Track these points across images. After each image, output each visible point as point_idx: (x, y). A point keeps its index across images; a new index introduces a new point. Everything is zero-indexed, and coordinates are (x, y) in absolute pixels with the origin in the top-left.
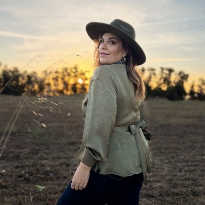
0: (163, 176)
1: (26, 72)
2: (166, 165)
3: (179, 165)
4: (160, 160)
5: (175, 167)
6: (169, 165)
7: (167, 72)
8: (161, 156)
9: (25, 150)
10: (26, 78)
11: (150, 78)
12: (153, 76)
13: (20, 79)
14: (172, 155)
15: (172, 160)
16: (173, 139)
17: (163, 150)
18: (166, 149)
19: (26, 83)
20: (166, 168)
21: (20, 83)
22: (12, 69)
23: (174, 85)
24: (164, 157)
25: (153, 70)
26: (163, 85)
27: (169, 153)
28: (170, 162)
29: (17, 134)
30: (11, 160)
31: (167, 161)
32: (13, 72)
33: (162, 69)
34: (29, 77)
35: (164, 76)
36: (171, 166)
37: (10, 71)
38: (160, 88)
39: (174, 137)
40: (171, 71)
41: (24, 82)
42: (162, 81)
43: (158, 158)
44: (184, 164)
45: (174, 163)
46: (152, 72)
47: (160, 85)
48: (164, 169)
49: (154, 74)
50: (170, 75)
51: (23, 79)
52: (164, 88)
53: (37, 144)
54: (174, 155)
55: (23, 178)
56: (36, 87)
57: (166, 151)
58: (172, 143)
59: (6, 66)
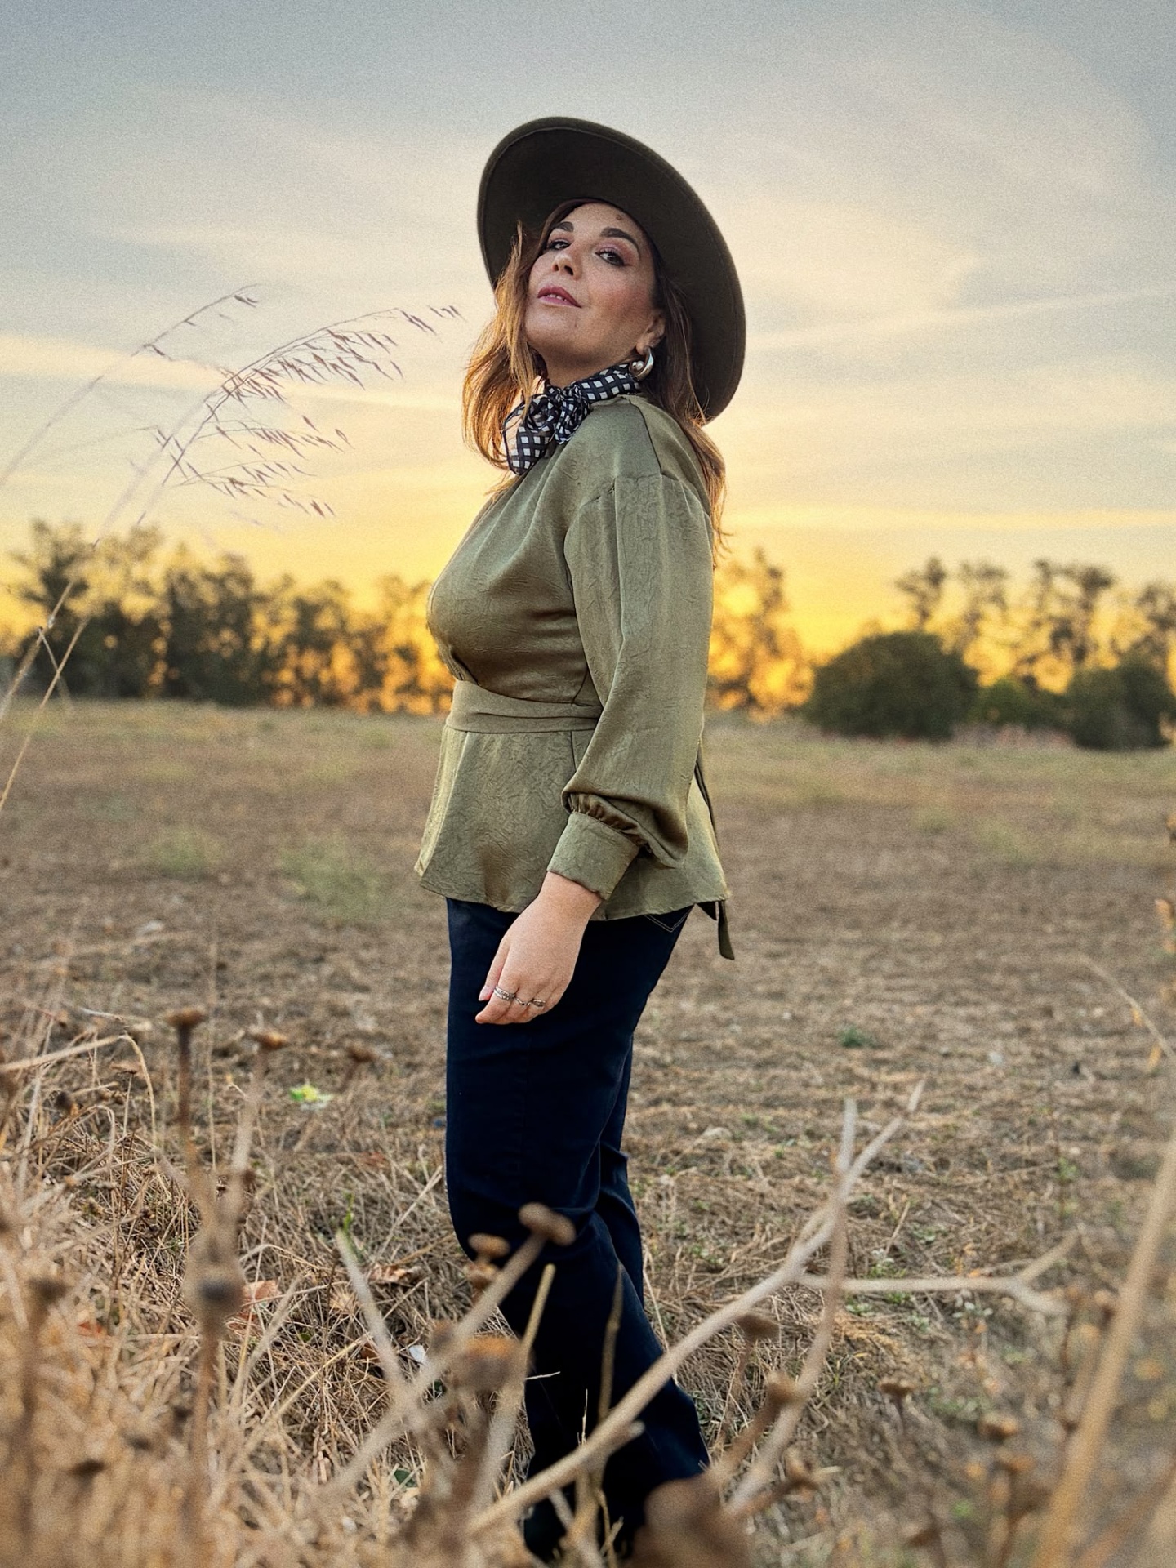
0: (971, 1088)
1: (288, 581)
2: (999, 1043)
3: (1072, 1046)
4: (971, 1020)
5: (1047, 1052)
6: (1015, 1044)
7: (1072, 589)
8: (977, 1004)
9: (258, 945)
10: (289, 614)
11: (973, 618)
12: (991, 611)
13: (260, 620)
14: (1040, 1001)
15: (1037, 1024)
16: (1064, 932)
17: (996, 979)
18: (1011, 970)
19: (289, 638)
20: (995, 1056)
21: (257, 644)
22: (217, 568)
23: (1110, 662)
24: (994, 1008)
25: (990, 574)
26: (1049, 661)
27: (1030, 991)
28: (1024, 1031)
29: (225, 879)
30: (185, 985)
31: (1008, 1027)
32: (219, 582)
33: (1045, 570)
34: (307, 611)
35: (1056, 608)
36: (1026, 1050)
37: (208, 577)
38: (1030, 681)
39: (1071, 923)
40: (1094, 582)
41: (277, 634)
42: (1042, 640)
43: (962, 1012)
44: (1101, 1043)
45: (1043, 1038)
46: (989, 588)
47: (1032, 660)
48: (984, 1059)
49: (998, 599)
50: (1087, 607)
51: (274, 621)
52: (1055, 678)
53: (321, 925)
54: (1056, 1002)
55: (236, 1058)
56: (343, 661)
57: (1015, 982)
58: (1053, 948)
59: (183, 549)
